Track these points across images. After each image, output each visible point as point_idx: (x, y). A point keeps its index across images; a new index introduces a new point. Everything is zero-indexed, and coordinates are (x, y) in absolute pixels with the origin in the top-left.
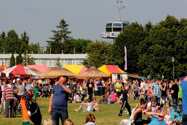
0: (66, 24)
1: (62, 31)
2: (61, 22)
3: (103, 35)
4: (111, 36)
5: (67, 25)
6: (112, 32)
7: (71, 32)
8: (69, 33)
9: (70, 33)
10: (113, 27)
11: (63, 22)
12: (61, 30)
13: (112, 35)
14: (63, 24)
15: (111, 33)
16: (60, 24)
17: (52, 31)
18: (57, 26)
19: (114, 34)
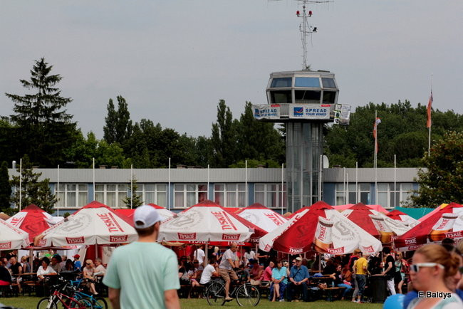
0: (50, 74)
1: (40, 97)
2: (36, 69)
3: (265, 113)
4: (292, 116)
5: (54, 79)
6: (291, 102)
7: (68, 100)
8: (64, 102)
9: (66, 102)
10: (295, 86)
11: (42, 68)
12: (38, 92)
13: (295, 114)
14: (42, 73)
15: (293, 106)
16: (33, 74)
17: (10, 96)
18: (23, 81)
19: (301, 109)
